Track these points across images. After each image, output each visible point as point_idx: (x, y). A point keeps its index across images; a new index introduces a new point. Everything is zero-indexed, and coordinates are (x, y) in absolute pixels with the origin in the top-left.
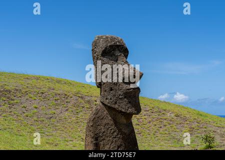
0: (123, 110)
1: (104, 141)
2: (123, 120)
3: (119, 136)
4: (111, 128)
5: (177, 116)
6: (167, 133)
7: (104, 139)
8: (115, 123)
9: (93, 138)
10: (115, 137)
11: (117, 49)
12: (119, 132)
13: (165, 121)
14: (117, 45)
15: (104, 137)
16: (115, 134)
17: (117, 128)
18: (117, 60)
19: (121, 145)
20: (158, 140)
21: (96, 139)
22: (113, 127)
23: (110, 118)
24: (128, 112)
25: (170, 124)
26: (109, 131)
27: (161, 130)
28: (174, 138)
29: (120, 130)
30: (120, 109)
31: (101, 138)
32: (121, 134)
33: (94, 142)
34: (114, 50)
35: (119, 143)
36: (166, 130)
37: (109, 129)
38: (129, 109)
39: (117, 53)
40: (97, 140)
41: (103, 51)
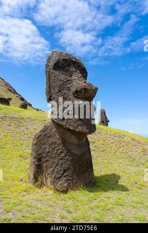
0: (71, 128)
1: (48, 163)
2: (74, 140)
3: (67, 157)
4: (58, 148)
5: (133, 140)
6: (125, 152)
7: (47, 161)
8: (63, 143)
9: (35, 158)
10: (62, 159)
11: (72, 65)
12: (67, 153)
13: (124, 143)
14: (72, 61)
15: (47, 158)
16: (63, 155)
17: (65, 148)
18: (71, 76)
19: (69, 168)
20: (117, 158)
21: (39, 160)
22: (61, 147)
23: (58, 136)
24: (78, 130)
25: (127, 145)
26: (55, 151)
27: (121, 149)
28: (130, 157)
29: (69, 151)
30: (68, 126)
31: (45, 160)
32: (69, 156)
33: (36, 163)
34: (69, 65)
35: (66, 166)
36: (124, 150)
37: (56, 149)
38: (79, 127)
39: (72, 69)
40: (41, 161)
41: (55, 65)
